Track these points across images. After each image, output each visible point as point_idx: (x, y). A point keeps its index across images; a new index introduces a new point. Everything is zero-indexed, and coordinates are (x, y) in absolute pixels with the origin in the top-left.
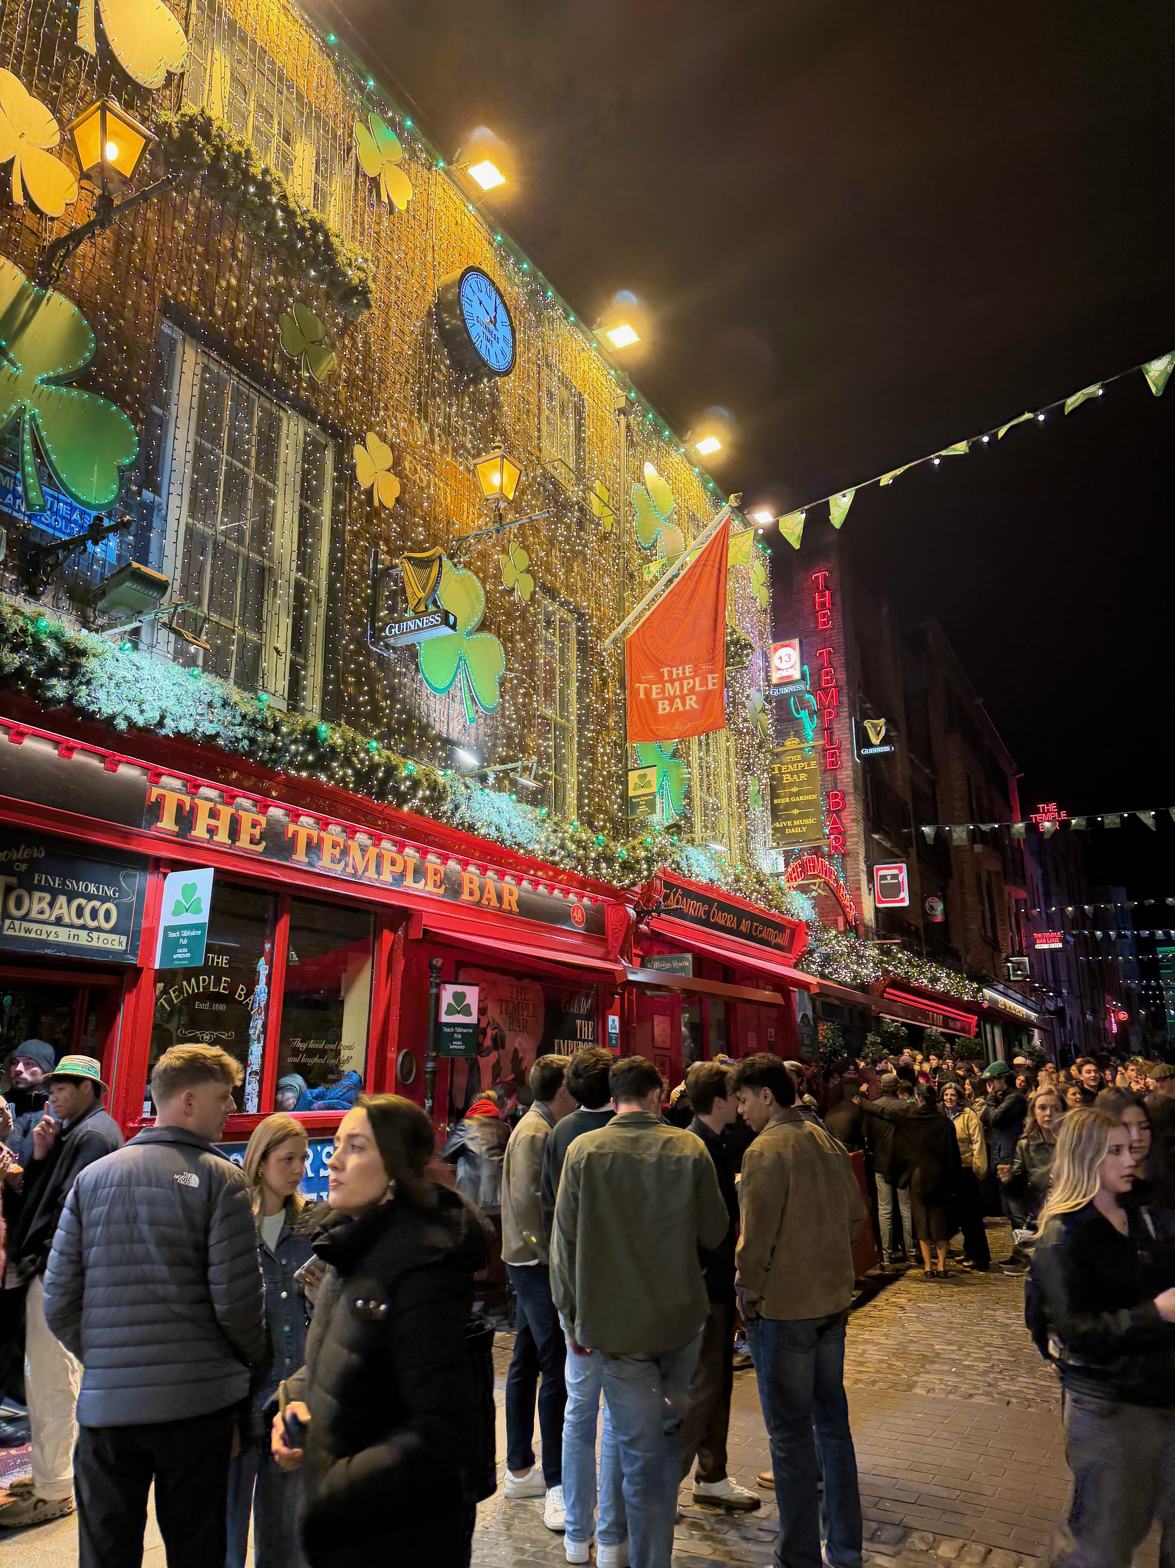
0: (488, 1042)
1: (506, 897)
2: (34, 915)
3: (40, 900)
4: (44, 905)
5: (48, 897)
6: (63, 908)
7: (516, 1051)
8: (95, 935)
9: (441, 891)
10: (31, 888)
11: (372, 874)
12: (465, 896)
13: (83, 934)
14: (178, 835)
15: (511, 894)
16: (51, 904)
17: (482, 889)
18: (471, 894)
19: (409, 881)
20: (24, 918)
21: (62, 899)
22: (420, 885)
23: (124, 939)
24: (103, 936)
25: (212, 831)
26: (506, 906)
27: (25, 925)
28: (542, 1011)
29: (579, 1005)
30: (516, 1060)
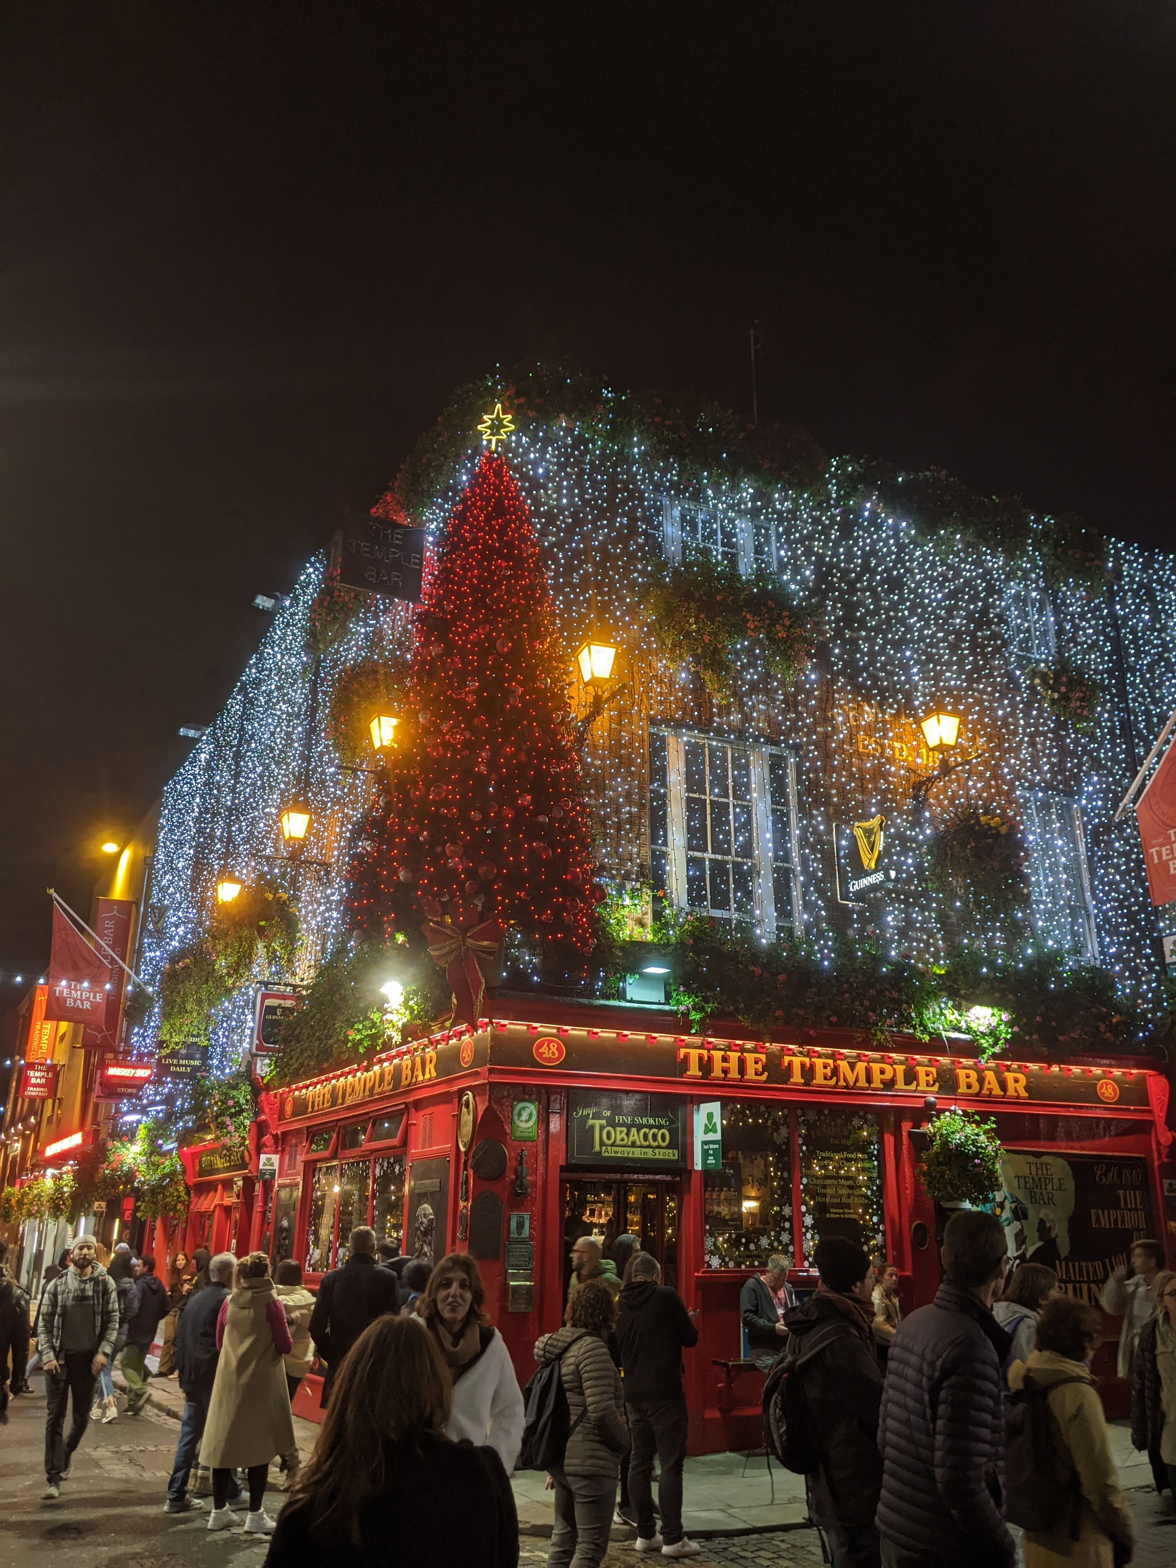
0: (1007, 1214)
1: (1011, 1085)
2: (618, 1142)
3: (621, 1132)
4: (624, 1135)
5: (625, 1130)
6: (635, 1136)
7: (1042, 1222)
8: (657, 1151)
9: (936, 1088)
10: (614, 1126)
11: (862, 1083)
12: (962, 1089)
13: (650, 1151)
14: (702, 1078)
15: (1016, 1081)
16: (628, 1134)
17: (981, 1080)
18: (969, 1086)
19: (900, 1084)
20: (613, 1145)
21: (634, 1130)
22: (913, 1087)
23: (676, 1151)
24: (662, 1151)
25: (725, 1071)
26: (1011, 1092)
27: (614, 1148)
28: (1070, 1184)
29: (1120, 1175)
30: (1043, 1229)
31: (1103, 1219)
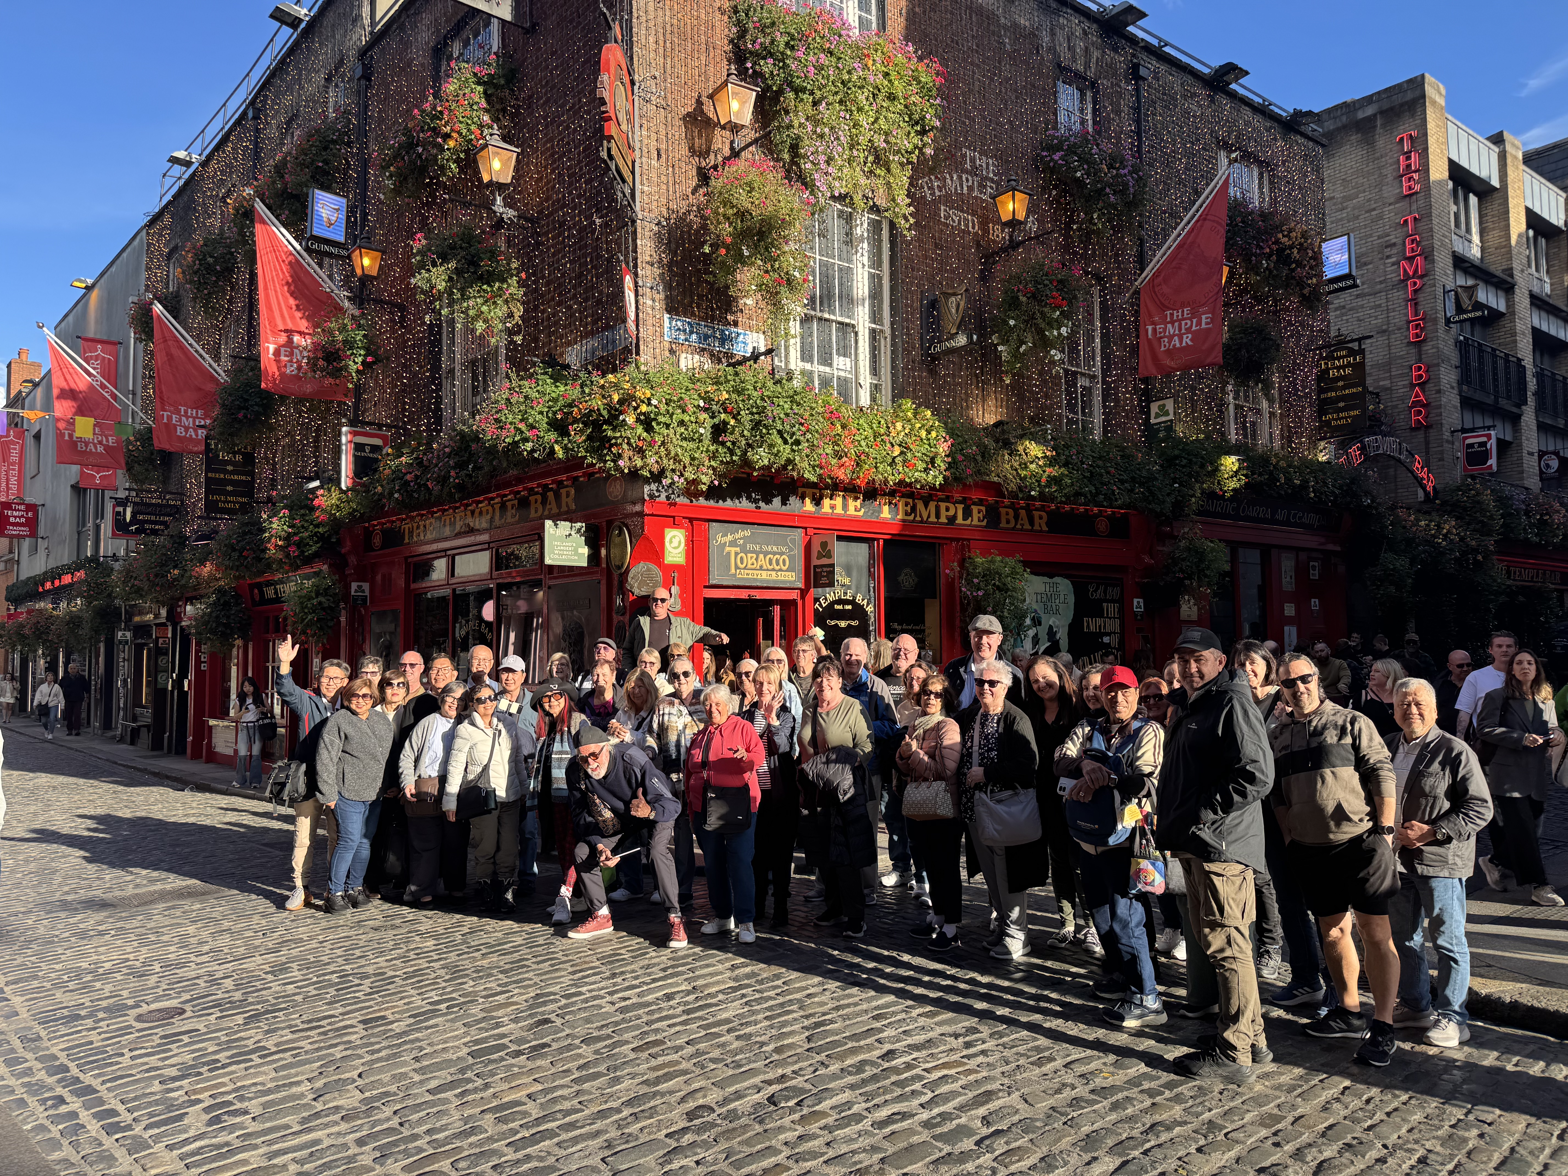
0: (1028, 621)
1: (1037, 520)
2: (749, 566)
3: (751, 558)
4: (753, 560)
5: (754, 555)
6: (763, 561)
7: (1051, 627)
8: (779, 573)
9: (984, 523)
10: (746, 552)
11: (933, 519)
12: (1003, 524)
13: (774, 573)
14: (815, 512)
15: (1041, 518)
16: (756, 559)
17: (1017, 517)
18: (1008, 522)
19: (960, 520)
20: (745, 568)
21: (761, 556)
22: (968, 522)
23: (793, 574)
24: (783, 573)
25: (833, 507)
26: (1037, 527)
27: (746, 571)
28: (1071, 599)
29: (1105, 592)
30: (1051, 633)
31: (1092, 625)
